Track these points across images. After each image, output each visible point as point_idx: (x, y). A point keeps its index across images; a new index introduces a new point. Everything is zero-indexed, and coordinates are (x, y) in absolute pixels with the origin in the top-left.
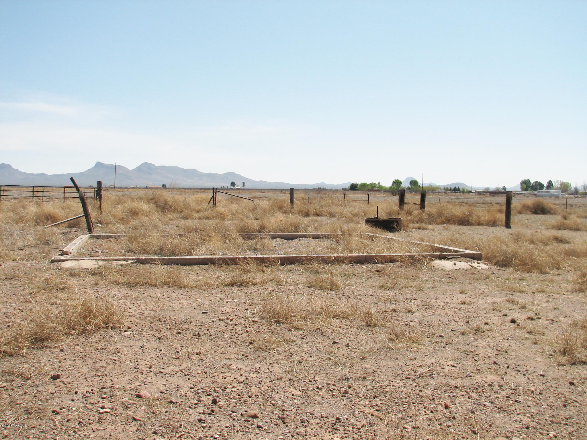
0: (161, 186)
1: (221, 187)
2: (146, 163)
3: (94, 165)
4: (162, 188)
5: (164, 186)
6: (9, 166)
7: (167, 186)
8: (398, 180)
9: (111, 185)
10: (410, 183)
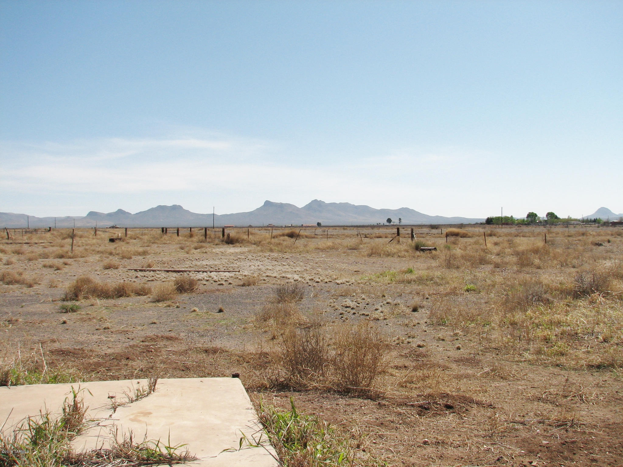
0: (316, 225)
1: (377, 224)
2: (316, 201)
3: (263, 204)
4: (317, 226)
5: (319, 224)
6: (180, 207)
7: (322, 224)
8: (532, 213)
9: (269, 225)
10: (547, 216)
